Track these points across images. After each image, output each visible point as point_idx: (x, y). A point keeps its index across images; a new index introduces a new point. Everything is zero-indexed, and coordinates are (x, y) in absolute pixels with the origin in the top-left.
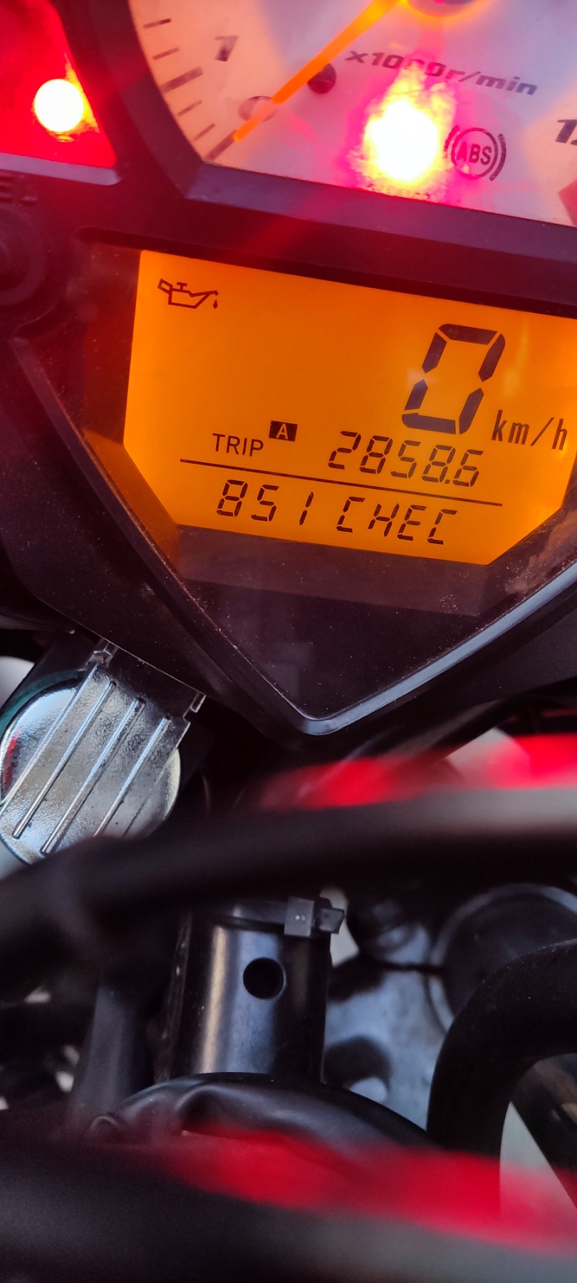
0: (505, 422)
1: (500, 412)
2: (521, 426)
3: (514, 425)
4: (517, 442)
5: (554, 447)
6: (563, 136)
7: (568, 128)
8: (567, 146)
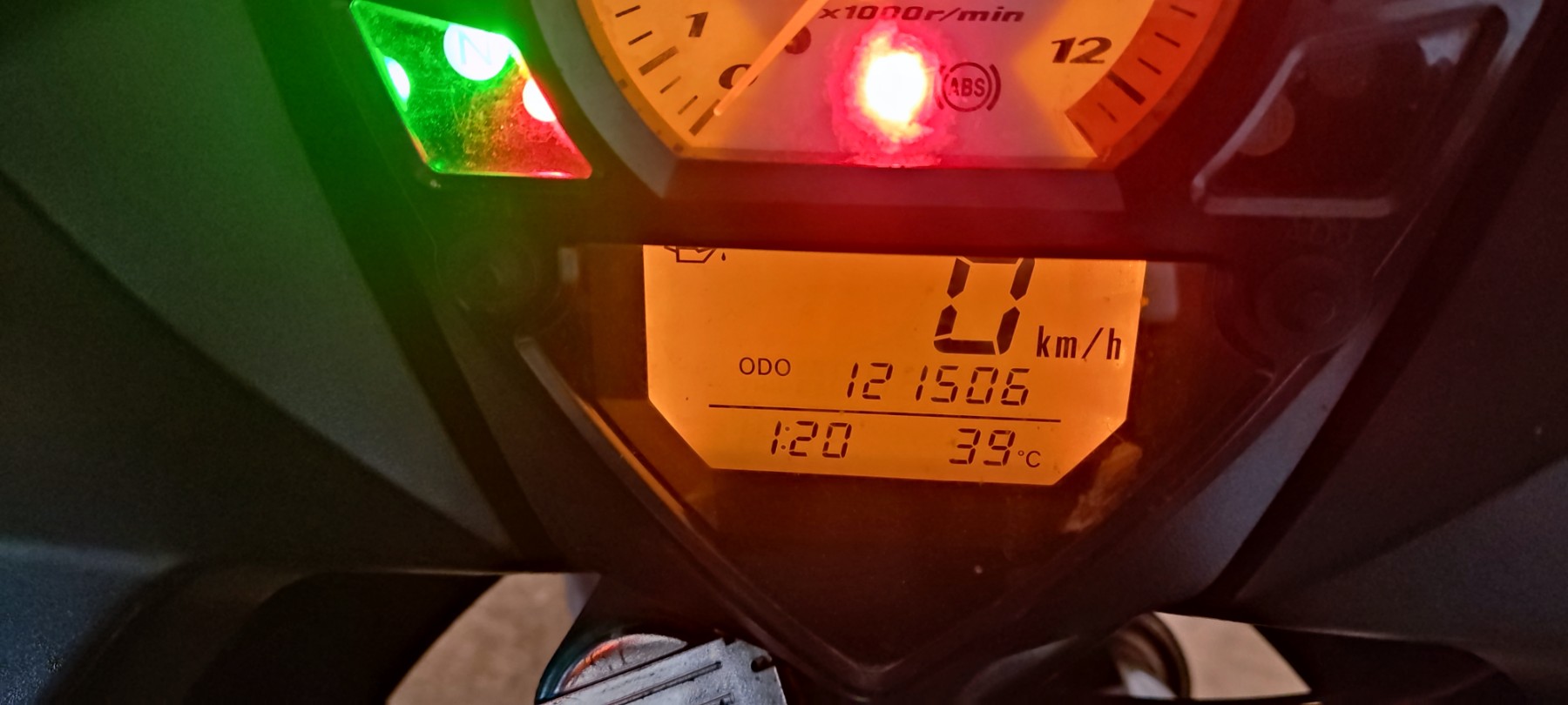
0: (1048, 338)
1: (1041, 329)
2: (1067, 339)
3: (1059, 340)
4: (1066, 355)
5: (1109, 357)
6: (1061, 56)
7: (1064, 48)
8: (1067, 65)
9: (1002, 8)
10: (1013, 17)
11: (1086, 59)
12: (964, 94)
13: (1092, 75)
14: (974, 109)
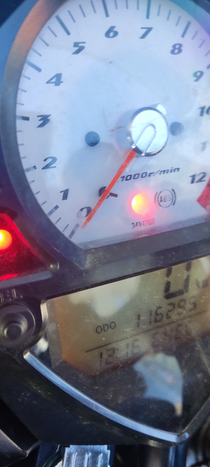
0: (199, 282)
1: (197, 280)
2: (205, 281)
4: (205, 286)
6: (192, 182)
7: (193, 177)
8: (195, 185)
9: (172, 168)
10: (177, 170)
11: (200, 180)
12: (165, 201)
13: (203, 185)
14: (169, 206)
